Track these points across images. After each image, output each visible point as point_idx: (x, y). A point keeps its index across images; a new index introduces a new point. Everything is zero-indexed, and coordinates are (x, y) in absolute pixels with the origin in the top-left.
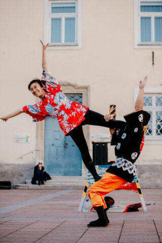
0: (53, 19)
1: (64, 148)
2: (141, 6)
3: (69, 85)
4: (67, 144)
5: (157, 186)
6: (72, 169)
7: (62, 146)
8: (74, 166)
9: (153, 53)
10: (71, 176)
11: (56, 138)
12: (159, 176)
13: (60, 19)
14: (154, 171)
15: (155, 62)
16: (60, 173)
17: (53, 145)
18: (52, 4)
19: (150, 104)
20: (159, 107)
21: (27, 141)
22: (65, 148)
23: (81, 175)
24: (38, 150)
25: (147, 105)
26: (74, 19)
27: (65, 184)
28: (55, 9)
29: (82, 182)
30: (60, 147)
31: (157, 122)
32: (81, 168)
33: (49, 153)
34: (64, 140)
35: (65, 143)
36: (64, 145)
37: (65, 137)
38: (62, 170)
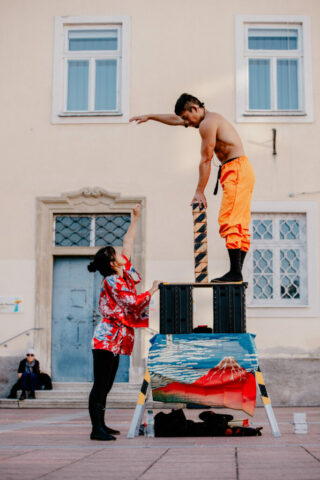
0: (71, 63)
1: (91, 324)
2: (250, 39)
3: (103, 195)
4: (98, 316)
5: (283, 403)
7: (88, 320)
9: (275, 132)
11: (77, 304)
12: (287, 382)
13: (85, 63)
14: (278, 372)
15: (277, 150)
16: (84, 376)
17: (69, 319)
18: (70, 32)
19: (269, 236)
20: (286, 240)
21: (16, 310)
23: (127, 380)
24: (39, 329)
25: (262, 236)
26: (113, 63)
28: (75, 43)
29: (130, 394)
30: (84, 322)
31: (282, 271)
32: (128, 365)
33: (62, 335)
34: (92, 308)
35: (95, 314)
36: (91, 319)
37: (95, 302)
38: (88, 370)
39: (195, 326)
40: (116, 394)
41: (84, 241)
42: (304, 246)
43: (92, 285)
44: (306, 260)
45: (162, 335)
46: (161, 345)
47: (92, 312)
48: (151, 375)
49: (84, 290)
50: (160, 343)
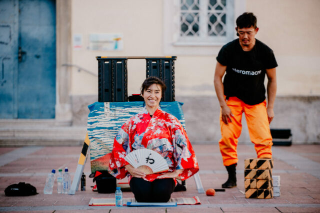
1: (17, 61)
4: (23, 53)
6: (34, 105)
7: (13, 57)
8: (38, 98)
10: (31, 118)
16: (9, 112)
22: (19, 62)
23: (54, 117)
30: (9, 59)
31: (209, 8)
32: (54, 102)
34: (16, 45)
35: (20, 51)
36: (16, 56)
37: (20, 39)
38: (14, 107)
39: (130, 93)
40: (42, 132)
43: (16, 20)
45: (101, 103)
46: (100, 112)
47: (17, 49)
48: (90, 138)
49: (8, 26)
50: (98, 111)
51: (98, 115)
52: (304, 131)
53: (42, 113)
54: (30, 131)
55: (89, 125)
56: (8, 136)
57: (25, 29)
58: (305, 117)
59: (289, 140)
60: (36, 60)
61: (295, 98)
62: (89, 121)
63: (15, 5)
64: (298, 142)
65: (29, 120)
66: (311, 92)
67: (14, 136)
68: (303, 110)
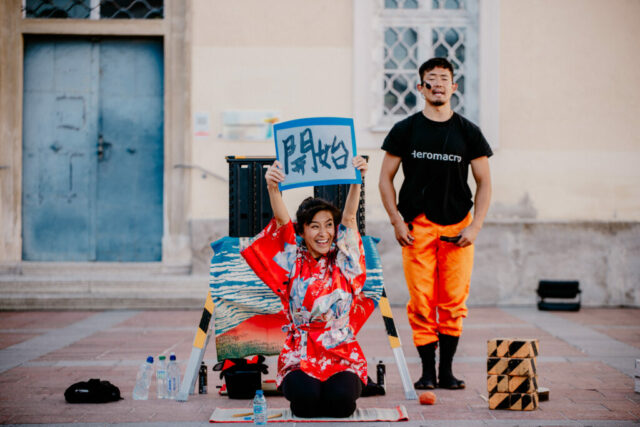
1: (95, 158)
4: (106, 145)
6: (125, 237)
7: (89, 151)
8: (132, 225)
10: (120, 261)
11: (65, 122)
16: (82, 250)
17: (55, 149)
19: (414, 3)
20: (442, 11)
22: (99, 161)
23: (159, 258)
27: (102, 290)
30: (81, 155)
32: (160, 232)
33: (41, 179)
34: (95, 131)
35: (101, 141)
36: (95, 150)
37: (101, 120)
38: (90, 240)
40: (139, 284)
41: (80, 9)
42: (475, 22)
43: (95, 88)
44: (478, 47)
45: (233, 239)
46: (231, 255)
47: (96, 137)
48: (215, 301)
49: (80, 98)
50: (229, 252)
51: (229, 259)
52: (603, 284)
53: (139, 250)
54: (118, 284)
55: (213, 277)
56: (78, 293)
57: (110, 103)
58: (605, 260)
59: (575, 300)
60: (130, 158)
61: (586, 225)
62: (214, 270)
63: (92, 61)
64: (592, 303)
65: (116, 264)
66: (615, 216)
67: (89, 292)
68: (601, 248)
